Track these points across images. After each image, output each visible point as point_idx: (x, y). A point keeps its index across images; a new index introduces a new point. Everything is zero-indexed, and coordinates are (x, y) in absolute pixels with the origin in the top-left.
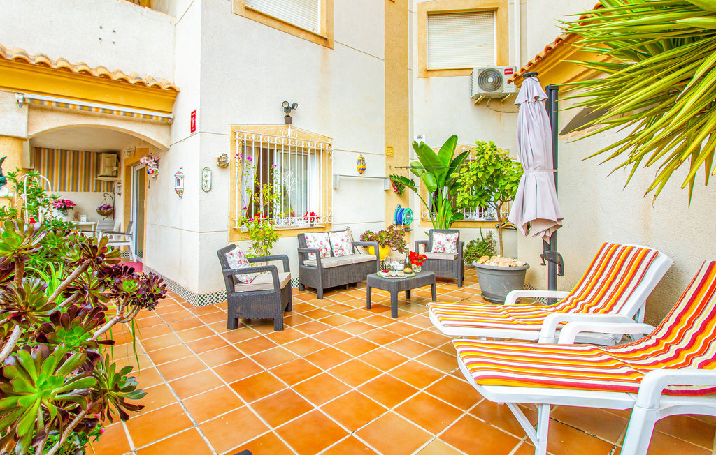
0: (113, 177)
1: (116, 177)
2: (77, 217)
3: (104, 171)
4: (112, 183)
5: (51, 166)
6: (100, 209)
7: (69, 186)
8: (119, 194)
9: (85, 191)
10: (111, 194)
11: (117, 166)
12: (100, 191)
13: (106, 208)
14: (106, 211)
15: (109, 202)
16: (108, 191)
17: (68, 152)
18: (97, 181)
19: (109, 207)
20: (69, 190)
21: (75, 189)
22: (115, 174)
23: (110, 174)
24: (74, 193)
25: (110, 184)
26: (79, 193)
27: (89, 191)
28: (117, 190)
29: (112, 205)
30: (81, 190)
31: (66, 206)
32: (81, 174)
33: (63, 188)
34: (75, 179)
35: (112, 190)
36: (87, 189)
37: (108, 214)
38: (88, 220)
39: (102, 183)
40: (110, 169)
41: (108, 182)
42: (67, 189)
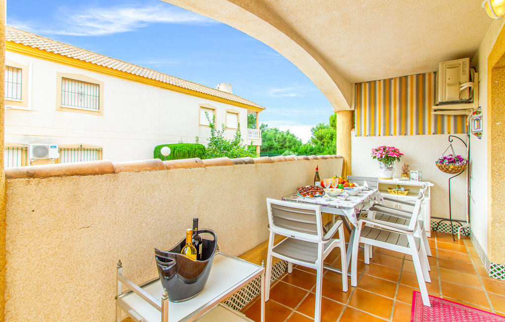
0: (462, 102)
1: (469, 102)
2: (406, 173)
3: (444, 92)
4: (464, 117)
5: (373, 103)
6: (442, 162)
7: (395, 126)
8: (479, 135)
9: (418, 134)
10: (463, 136)
11: (471, 80)
12: (443, 132)
13: (451, 161)
14: (451, 166)
15: (459, 150)
16: (456, 132)
17: (393, 81)
18: (436, 116)
19: (460, 159)
20: (395, 134)
21: (403, 132)
22: (466, 97)
23: (457, 99)
24: (403, 136)
25: (459, 119)
26: (409, 137)
27: (424, 133)
28: (473, 127)
29: (465, 156)
30: (412, 134)
31: (389, 156)
32: (412, 108)
33: (387, 132)
34: (403, 116)
35: (465, 130)
36: (420, 131)
37: (457, 172)
38: (420, 179)
39: (446, 118)
40: (457, 87)
41: (455, 116)
42: (392, 132)
